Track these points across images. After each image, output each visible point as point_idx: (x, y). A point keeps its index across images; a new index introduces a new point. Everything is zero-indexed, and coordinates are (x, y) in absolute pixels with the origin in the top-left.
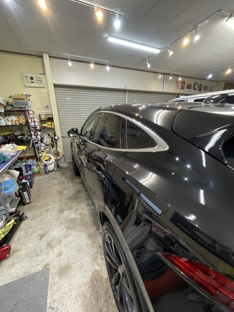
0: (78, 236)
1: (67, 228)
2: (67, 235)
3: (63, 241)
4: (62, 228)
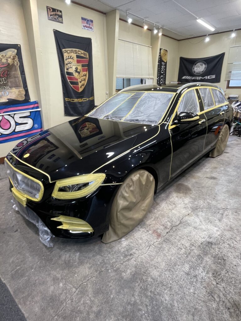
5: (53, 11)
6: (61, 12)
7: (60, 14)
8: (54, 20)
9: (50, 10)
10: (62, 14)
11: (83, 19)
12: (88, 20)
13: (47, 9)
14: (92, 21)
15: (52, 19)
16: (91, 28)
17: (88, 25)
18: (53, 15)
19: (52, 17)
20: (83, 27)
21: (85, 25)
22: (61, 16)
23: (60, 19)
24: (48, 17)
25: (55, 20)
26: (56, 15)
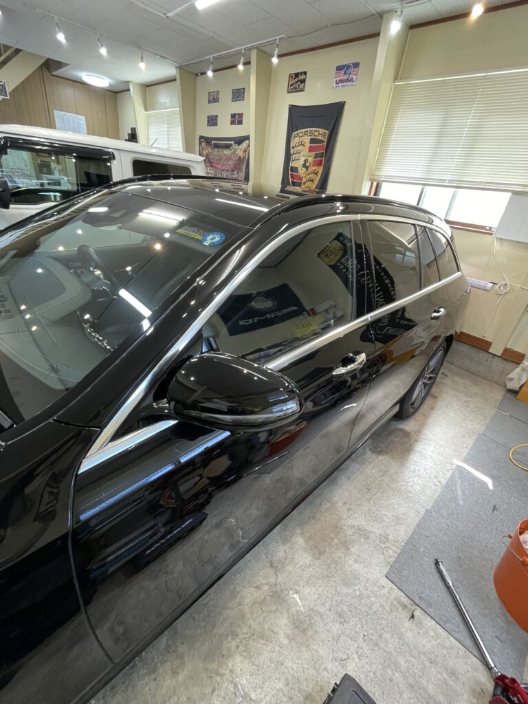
0: (349, 506)
1: (348, 549)
2: (361, 535)
3: (377, 532)
4: (355, 561)
5: (295, 78)
9: (292, 78)
10: (306, 77)
13: (289, 77)
15: (292, 90)
18: (295, 83)
19: (292, 87)
24: (288, 89)
25: (296, 90)
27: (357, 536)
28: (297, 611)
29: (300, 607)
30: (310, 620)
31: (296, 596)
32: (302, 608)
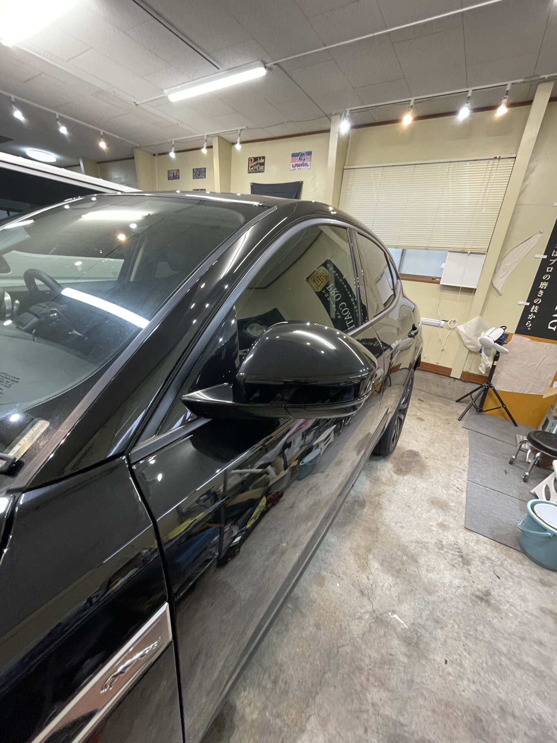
0: (400, 525)
2: (421, 547)
3: (433, 541)
4: (427, 571)
5: (254, 162)
6: (264, 158)
7: (262, 161)
8: (254, 171)
9: (251, 161)
10: (264, 161)
11: (294, 155)
12: (303, 154)
13: (249, 160)
14: (309, 153)
15: (252, 171)
16: (306, 165)
17: (302, 162)
18: (254, 165)
19: (252, 169)
20: (292, 168)
21: (296, 163)
22: (263, 164)
23: (261, 168)
24: (248, 170)
25: (256, 171)
26: (257, 164)
27: (418, 549)
28: (402, 629)
29: (402, 624)
30: (416, 634)
31: (395, 616)
32: (405, 625)
